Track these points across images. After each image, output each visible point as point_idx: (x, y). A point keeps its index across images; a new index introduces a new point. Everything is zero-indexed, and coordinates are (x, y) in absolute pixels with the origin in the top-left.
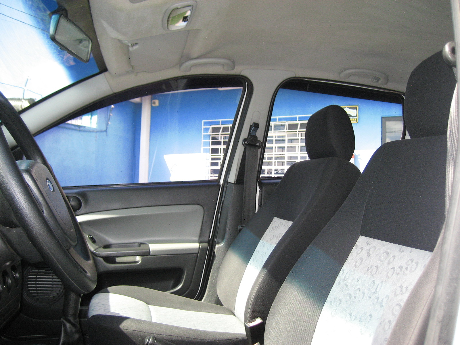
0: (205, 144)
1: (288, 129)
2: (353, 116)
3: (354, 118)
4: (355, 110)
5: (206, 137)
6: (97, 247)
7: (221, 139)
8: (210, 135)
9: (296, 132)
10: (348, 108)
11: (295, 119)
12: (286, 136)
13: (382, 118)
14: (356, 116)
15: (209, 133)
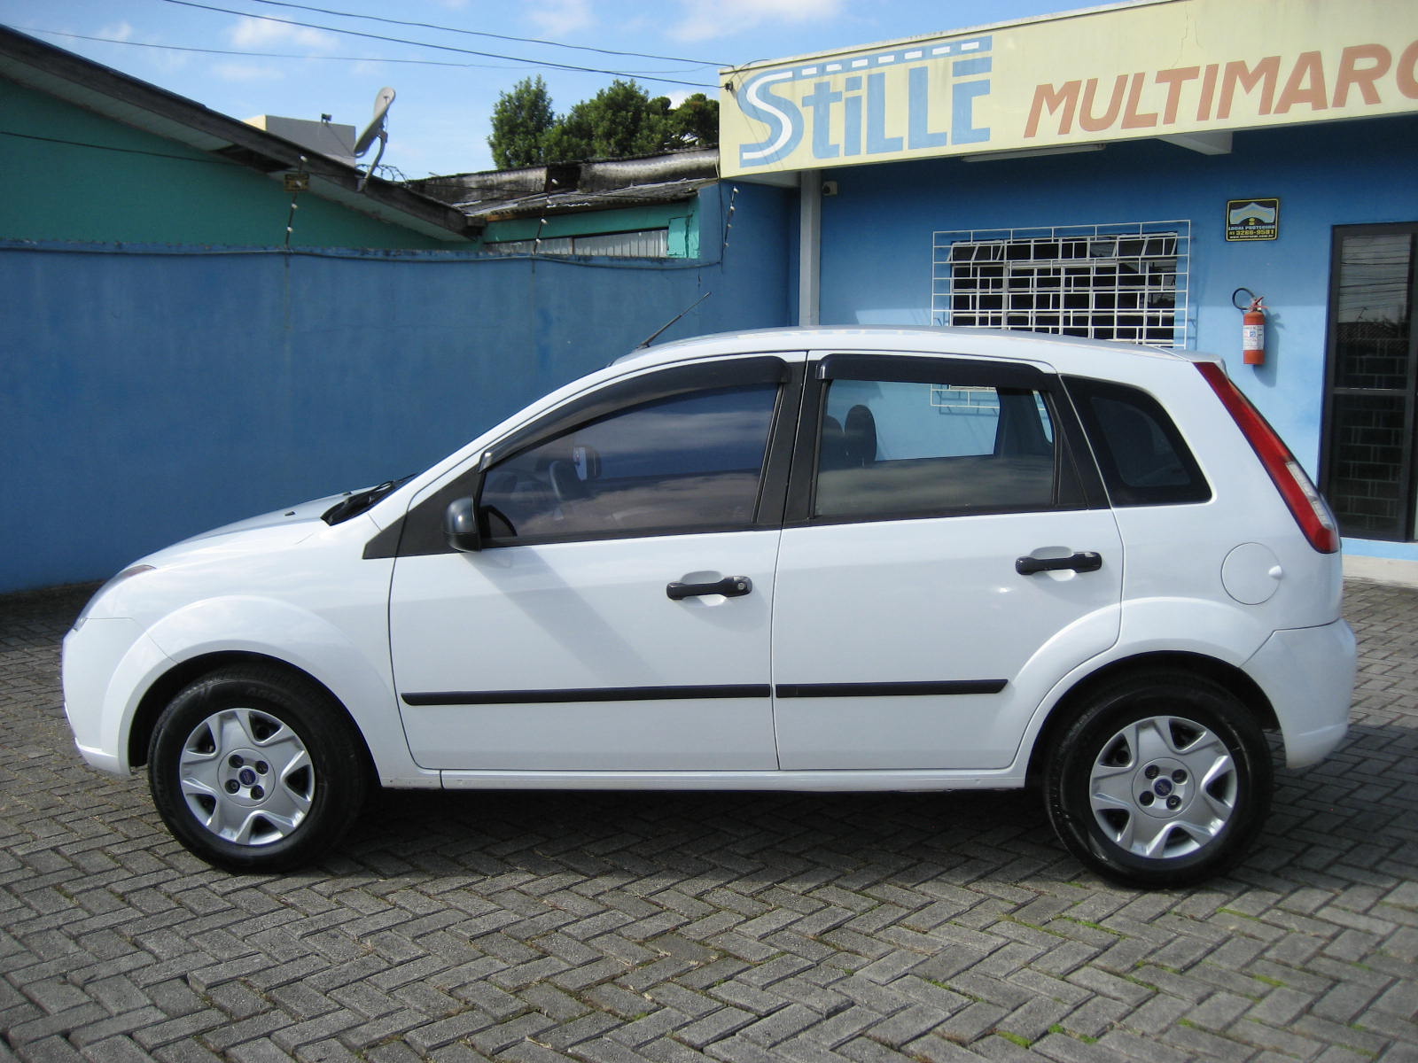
0: (942, 286)
1: (1120, 255)
2: (1268, 224)
3: (1270, 227)
4: (1273, 209)
5: (940, 269)
7: (975, 275)
8: (952, 265)
9: (1138, 259)
10: (1258, 203)
11: (1135, 230)
12: (1117, 271)
13: (1334, 228)
14: (1274, 224)
15: (948, 262)
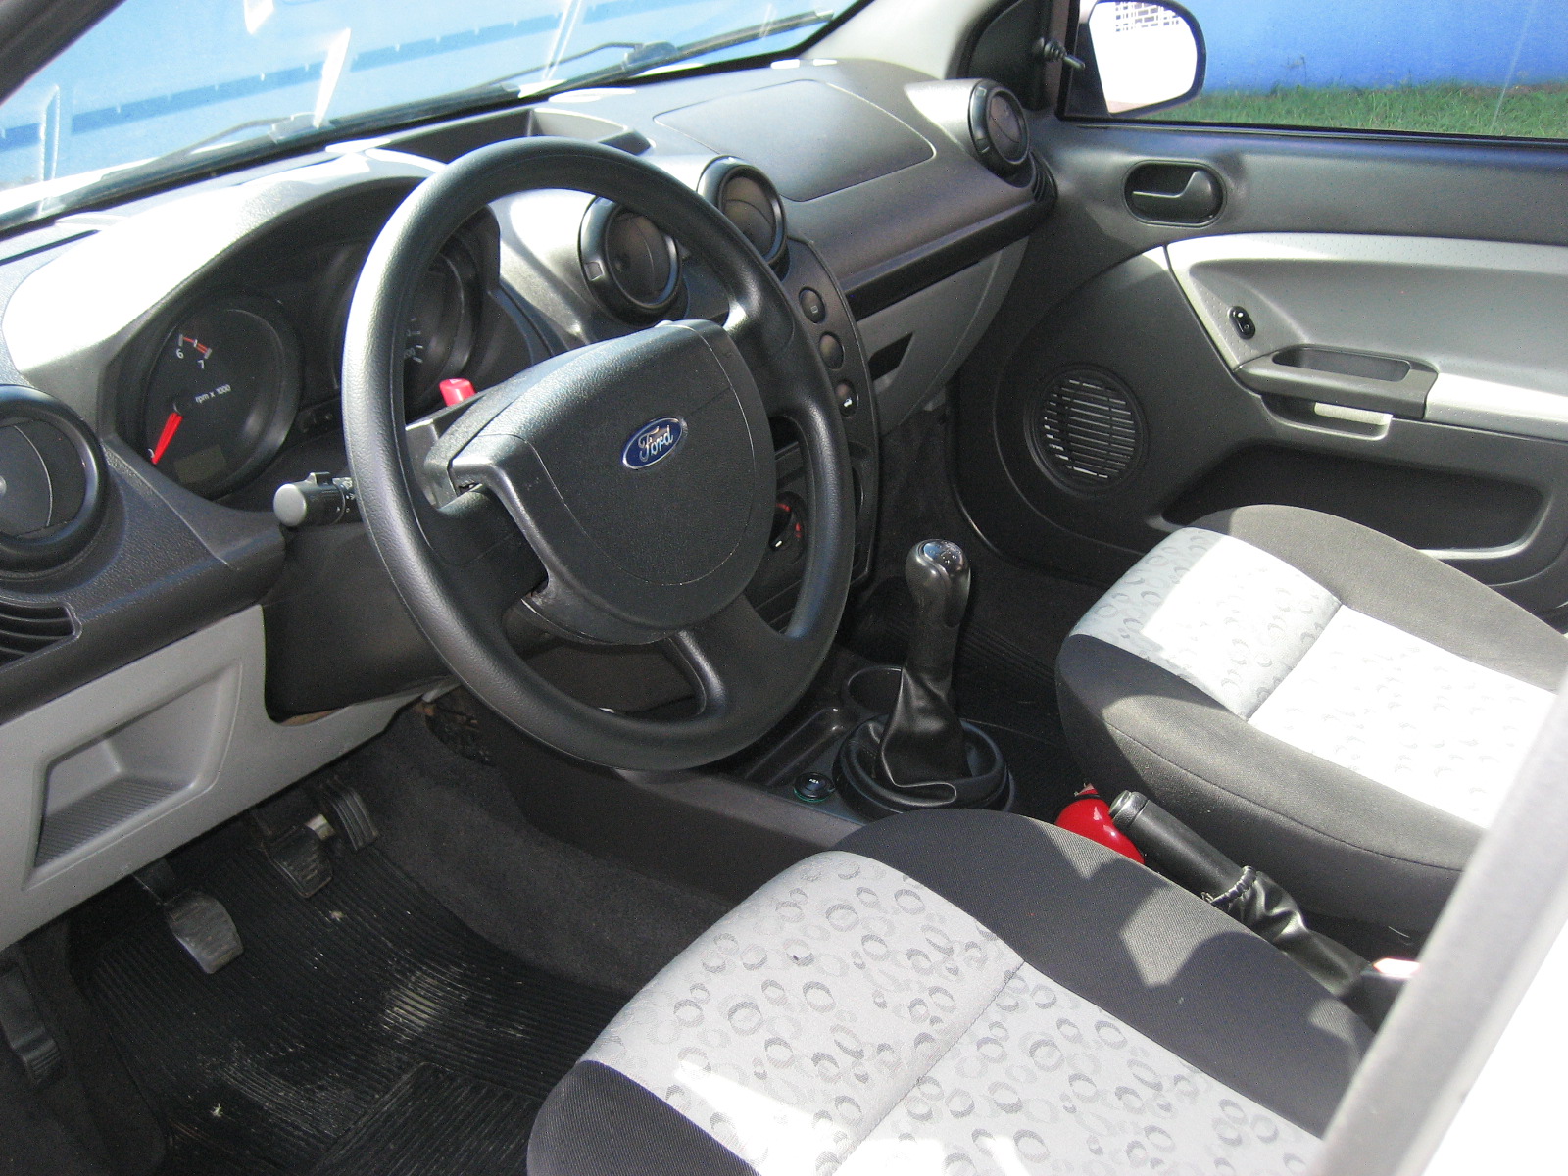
6: (1255, 352)
